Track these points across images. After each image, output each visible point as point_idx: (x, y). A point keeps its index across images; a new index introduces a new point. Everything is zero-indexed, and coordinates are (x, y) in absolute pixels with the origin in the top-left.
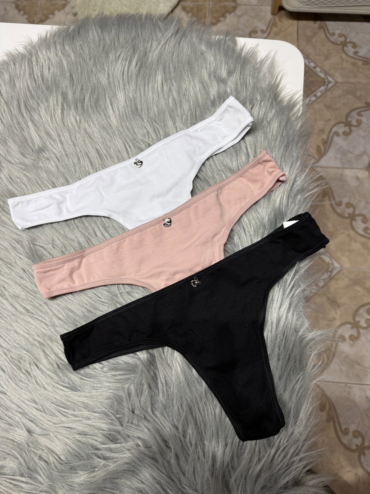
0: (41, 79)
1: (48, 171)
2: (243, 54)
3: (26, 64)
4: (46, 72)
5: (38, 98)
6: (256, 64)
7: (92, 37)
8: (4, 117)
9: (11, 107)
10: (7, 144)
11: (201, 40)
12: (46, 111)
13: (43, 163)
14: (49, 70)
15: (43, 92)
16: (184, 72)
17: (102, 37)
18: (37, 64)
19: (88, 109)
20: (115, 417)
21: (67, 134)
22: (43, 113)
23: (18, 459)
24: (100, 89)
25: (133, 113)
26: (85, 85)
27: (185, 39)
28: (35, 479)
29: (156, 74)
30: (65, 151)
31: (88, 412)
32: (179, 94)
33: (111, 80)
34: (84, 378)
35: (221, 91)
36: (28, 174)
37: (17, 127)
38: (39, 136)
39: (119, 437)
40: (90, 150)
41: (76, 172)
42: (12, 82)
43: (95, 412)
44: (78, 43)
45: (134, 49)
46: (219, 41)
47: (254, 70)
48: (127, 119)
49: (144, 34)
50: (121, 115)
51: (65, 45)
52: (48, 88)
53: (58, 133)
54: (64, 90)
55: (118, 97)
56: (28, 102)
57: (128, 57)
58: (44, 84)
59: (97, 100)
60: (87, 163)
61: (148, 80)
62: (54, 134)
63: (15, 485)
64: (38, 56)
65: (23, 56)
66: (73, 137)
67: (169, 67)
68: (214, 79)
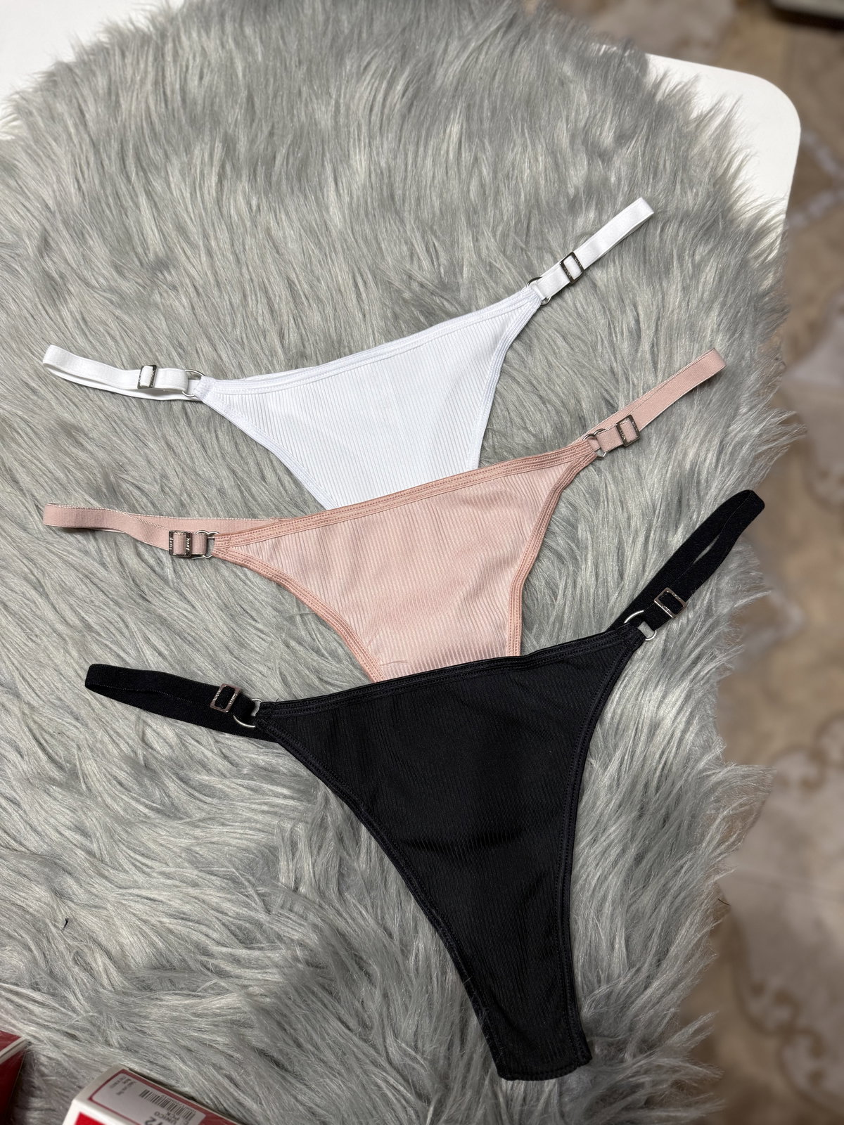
0: (179, 98)
1: (170, 315)
2: (659, 97)
3: (151, 59)
4: (193, 83)
5: (169, 142)
6: (687, 123)
7: (309, 12)
8: (86, 176)
9: (104, 156)
10: (86, 242)
11: (564, 49)
12: (183, 175)
13: (161, 295)
14: (201, 78)
15: (180, 129)
16: (515, 121)
17: (332, 15)
18: (175, 61)
19: (279, 183)
20: (256, 891)
21: (224, 236)
22: (175, 178)
23: (30, 950)
24: (313, 139)
25: (382, 205)
26: (281, 125)
27: (528, 44)
28: (63, 1000)
29: (447, 118)
30: (215, 274)
31: (196, 872)
32: (495, 172)
33: (342, 120)
34: (196, 794)
35: (596, 177)
36: (126, 318)
37: (112, 205)
38: (160, 231)
39: (259, 936)
40: (272, 280)
41: (234, 326)
42: (113, 98)
43: (212, 873)
44: (276, 22)
45: (405, 54)
46: (608, 57)
47: (680, 137)
48: (367, 215)
49: (431, 20)
50: (354, 206)
51: (244, 23)
52: (193, 121)
53: (204, 230)
54: (230, 131)
55: (352, 162)
56: (145, 148)
57: (388, 71)
58: (185, 109)
59: (304, 164)
60: (262, 309)
61: (428, 130)
62: (194, 230)
63: (19, 1006)
64: (180, 42)
65: (145, 39)
66: (237, 243)
67: (481, 106)
68: (582, 148)
